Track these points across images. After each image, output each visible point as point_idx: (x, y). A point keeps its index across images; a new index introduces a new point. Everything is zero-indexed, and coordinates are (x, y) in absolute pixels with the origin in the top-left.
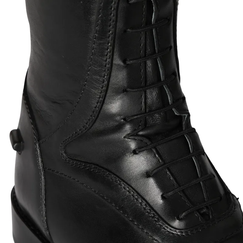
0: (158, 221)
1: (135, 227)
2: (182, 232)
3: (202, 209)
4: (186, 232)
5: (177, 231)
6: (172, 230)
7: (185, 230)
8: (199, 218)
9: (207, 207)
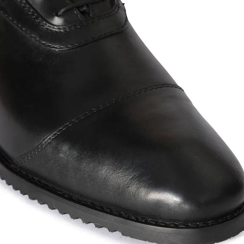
0: (37, 18)
1: (15, 26)
2: (60, 29)
3: (82, 6)
4: (64, 28)
5: (55, 27)
6: (50, 27)
7: (63, 27)
8: (78, 15)
9: (87, 5)
